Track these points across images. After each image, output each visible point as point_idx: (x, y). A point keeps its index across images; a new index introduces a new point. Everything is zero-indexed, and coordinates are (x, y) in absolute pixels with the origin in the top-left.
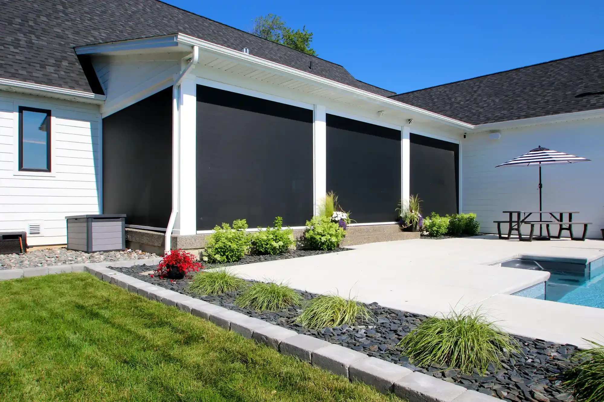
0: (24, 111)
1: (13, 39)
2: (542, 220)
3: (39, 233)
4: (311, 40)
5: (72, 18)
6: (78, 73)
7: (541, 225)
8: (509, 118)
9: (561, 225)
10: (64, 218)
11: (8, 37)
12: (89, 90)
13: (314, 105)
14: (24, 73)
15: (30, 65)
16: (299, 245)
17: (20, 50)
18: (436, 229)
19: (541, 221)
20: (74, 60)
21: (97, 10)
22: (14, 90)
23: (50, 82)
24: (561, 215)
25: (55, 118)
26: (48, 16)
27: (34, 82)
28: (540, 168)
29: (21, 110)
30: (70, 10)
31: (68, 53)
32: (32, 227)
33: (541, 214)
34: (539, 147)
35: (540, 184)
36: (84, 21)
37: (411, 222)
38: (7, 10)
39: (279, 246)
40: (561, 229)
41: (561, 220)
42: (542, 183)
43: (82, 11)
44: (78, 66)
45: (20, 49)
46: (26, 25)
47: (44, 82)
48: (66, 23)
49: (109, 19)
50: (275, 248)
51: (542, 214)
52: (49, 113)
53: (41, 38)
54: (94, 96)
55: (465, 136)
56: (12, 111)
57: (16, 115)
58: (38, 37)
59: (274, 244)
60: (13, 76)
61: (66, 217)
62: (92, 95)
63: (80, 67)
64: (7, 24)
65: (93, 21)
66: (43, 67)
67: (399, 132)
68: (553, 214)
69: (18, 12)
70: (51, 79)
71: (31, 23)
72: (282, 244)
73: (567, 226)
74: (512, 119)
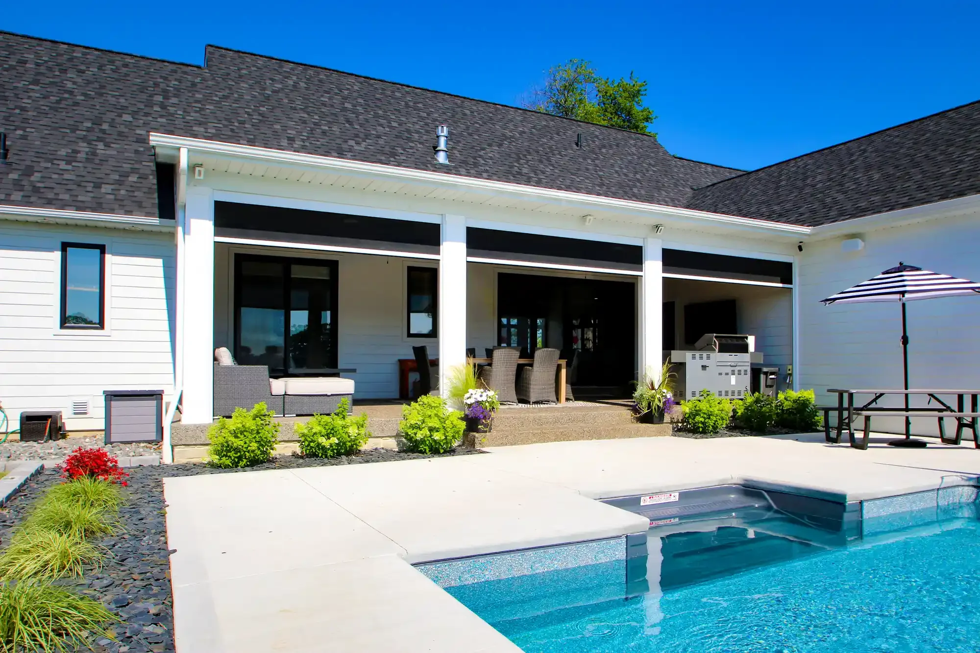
0: (68, 249)
1: (70, 151)
2: (910, 407)
3: (85, 413)
4: (644, 93)
5: (171, 112)
6: (146, 190)
7: (907, 418)
8: (875, 211)
9: (959, 419)
10: (102, 393)
11: (63, 150)
12: (154, 213)
13: (442, 215)
14: (66, 197)
15: (79, 185)
16: (404, 444)
17: (73, 166)
18: (702, 420)
19: (907, 409)
20: (150, 172)
21: (216, 96)
22: (52, 221)
23: (98, 207)
24: (961, 397)
25: (110, 255)
26: (134, 114)
27: (75, 208)
28: (904, 305)
29: (65, 247)
30: (174, 100)
31: (144, 163)
32: (76, 405)
33: (907, 395)
34: (901, 264)
35: (903, 338)
36: (188, 114)
37: (649, 406)
38: (76, 112)
39: (331, 446)
40: (961, 425)
41: (961, 409)
42: (908, 334)
43: (191, 100)
44: (153, 180)
45: (74, 164)
46: (97, 130)
47: (90, 208)
48: (159, 120)
49: (231, 106)
50: (324, 448)
51: (910, 396)
52: (102, 249)
53: (112, 145)
54: (158, 221)
55: (800, 248)
56: (50, 249)
57: (58, 254)
58: (107, 145)
59: (323, 441)
60: (49, 203)
61: (105, 392)
62: (156, 221)
63: (155, 181)
64: (68, 131)
65: (203, 113)
66: (98, 186)
67: (640, 249)
68: (936, 396)
69: (92, 112)
70: (101, 203)
71: (105, 126)
72: (337, 441)
73: (968, 420)
74: (880, 212)
